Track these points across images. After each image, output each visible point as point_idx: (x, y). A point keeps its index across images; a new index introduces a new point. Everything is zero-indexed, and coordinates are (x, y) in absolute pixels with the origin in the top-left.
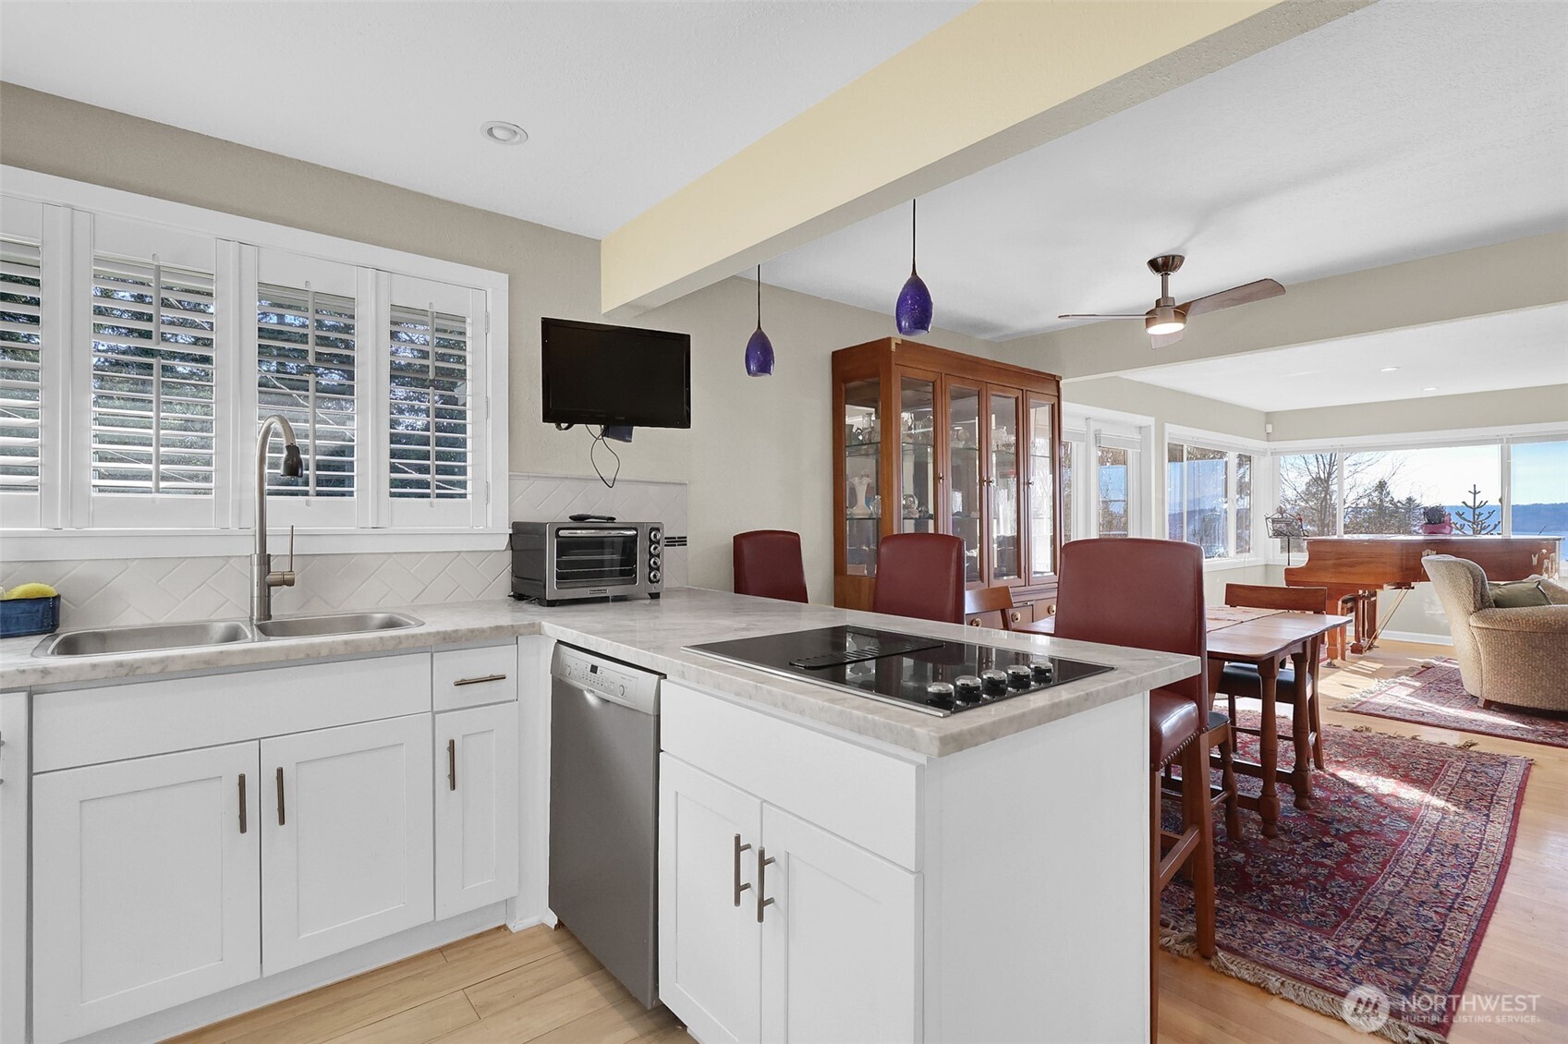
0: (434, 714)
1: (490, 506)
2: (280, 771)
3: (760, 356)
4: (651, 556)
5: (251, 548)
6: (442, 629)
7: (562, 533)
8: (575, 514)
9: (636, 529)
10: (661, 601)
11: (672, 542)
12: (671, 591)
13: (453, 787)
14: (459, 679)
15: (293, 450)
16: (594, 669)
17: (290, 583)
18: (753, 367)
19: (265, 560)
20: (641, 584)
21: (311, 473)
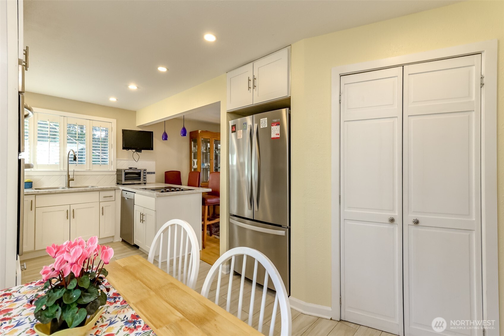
0: (100, 202)
1: (112, 166)
2: (73, 210)
3: (165, 137)
4: (144, 175)
5: (66, 173)
6: (101, 187)
7: (125, 171)
8: (130, 167)
9: (141, 170)
10: (146, 184)
11: (149, 173)
12: (148, 183)
13: (103, 215)
14: (104, 196)
15: (75, 156)
16: (126, 193)
17: (73, 180)
18: (163, 139)
19: (69, 176)
20: (142, 181)
21: (77, 159)
